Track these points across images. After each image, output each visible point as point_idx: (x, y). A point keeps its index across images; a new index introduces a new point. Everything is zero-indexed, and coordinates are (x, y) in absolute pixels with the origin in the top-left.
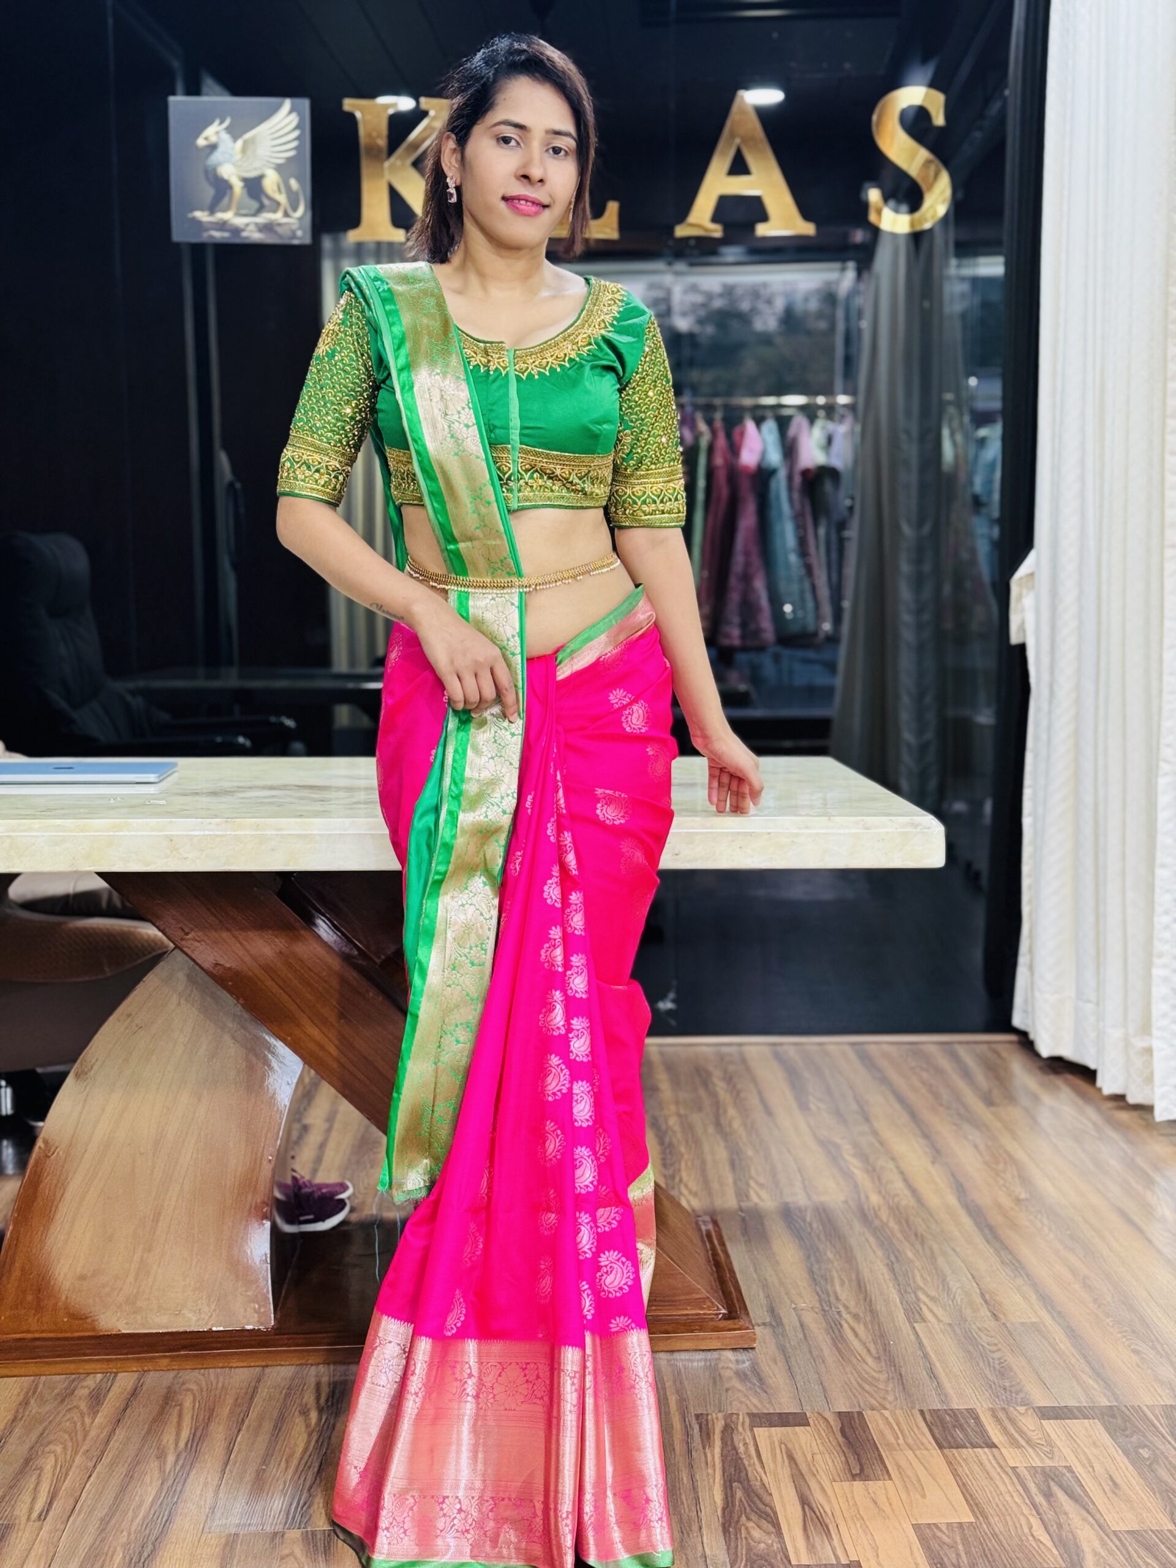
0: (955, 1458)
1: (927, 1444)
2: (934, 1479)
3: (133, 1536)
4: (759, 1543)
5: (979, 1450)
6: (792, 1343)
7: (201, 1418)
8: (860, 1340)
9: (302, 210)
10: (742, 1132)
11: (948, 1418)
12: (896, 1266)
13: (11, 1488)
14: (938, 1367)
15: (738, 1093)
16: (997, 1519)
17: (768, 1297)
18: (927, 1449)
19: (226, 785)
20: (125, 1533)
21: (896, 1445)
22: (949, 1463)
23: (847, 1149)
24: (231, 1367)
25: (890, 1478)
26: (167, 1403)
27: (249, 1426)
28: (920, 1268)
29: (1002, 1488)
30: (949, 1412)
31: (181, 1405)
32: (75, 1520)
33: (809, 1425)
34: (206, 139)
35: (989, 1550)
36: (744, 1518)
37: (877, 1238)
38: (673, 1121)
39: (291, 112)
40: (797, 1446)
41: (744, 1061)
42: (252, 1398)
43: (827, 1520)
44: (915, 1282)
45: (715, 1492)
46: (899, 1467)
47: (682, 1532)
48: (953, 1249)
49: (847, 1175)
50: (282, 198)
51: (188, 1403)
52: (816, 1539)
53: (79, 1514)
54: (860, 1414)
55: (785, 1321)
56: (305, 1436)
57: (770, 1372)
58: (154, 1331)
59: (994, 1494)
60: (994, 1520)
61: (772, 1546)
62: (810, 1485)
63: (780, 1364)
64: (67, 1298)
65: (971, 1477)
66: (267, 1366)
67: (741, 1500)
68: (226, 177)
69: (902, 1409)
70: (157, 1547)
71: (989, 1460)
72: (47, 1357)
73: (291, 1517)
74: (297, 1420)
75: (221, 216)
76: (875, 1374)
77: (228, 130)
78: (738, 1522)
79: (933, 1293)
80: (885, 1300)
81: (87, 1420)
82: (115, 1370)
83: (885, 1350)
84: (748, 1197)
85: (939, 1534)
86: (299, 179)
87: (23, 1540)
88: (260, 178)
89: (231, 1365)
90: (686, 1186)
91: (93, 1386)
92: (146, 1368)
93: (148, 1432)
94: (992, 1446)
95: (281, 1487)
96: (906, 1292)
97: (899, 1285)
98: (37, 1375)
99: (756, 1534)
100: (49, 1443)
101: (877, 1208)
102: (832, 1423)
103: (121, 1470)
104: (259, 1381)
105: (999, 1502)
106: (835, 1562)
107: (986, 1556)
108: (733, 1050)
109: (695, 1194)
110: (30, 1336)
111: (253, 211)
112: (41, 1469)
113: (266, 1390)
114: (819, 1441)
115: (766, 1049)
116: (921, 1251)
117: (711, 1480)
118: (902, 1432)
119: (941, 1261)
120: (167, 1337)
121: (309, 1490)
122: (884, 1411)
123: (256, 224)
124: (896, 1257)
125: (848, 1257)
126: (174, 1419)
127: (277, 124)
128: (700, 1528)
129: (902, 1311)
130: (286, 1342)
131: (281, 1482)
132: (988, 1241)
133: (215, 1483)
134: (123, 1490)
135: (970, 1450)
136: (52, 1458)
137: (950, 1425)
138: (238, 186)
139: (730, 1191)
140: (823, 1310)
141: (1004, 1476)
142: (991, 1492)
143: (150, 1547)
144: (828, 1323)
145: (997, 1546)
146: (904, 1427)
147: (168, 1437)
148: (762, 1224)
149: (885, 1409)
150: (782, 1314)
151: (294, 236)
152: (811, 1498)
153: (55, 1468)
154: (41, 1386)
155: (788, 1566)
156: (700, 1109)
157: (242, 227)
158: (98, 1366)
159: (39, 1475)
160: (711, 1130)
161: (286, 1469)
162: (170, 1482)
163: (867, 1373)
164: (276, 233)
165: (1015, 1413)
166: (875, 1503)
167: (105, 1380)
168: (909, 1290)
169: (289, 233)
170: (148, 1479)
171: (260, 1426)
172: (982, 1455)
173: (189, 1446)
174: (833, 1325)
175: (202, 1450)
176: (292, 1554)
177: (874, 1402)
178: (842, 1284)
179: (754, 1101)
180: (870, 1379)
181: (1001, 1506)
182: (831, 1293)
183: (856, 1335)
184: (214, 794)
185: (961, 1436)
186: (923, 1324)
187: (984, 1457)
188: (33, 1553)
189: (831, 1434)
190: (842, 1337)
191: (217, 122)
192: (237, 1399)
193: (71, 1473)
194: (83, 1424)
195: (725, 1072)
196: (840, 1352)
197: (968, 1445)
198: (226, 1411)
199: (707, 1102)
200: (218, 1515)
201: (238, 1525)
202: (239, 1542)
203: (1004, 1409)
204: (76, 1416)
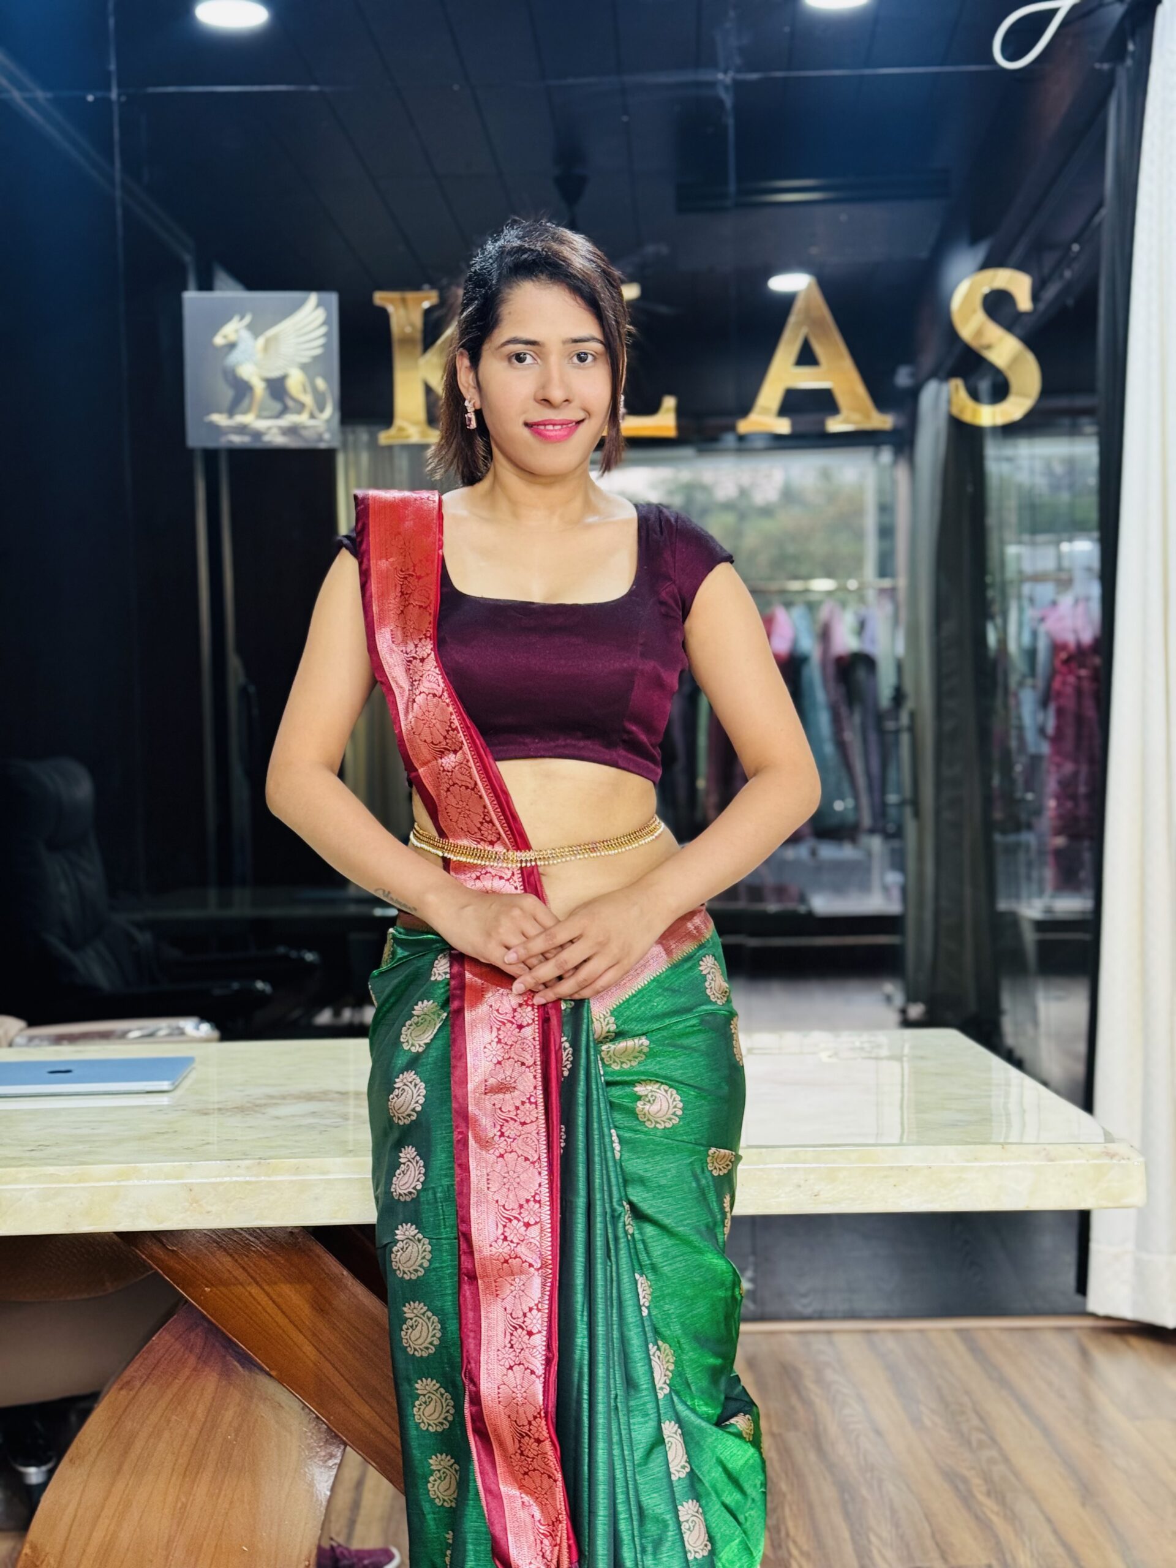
9: (330, 411)
19: (256, 1093)
23: (976, 1482)
34: (225, 337)
39: (317, 306)
49: (984, 1524)
50: (308, 399)
68: (246, 377)
75: (241, 419)
86: (326, 379)
88: (283, 378)
90: (795, 1542)
108: (823, 1339)
111: (275, 413)
115: (859, 1337)
123: (280, 427)
127: (302, 320)
138: (259, 387)
139: (847, 1550)
151: (320, 439)
157: (264, 430)
160: (812, 1457)
164: (300, 436)
169: (315, 436)
184: (241, 1110)
191: (236, 319)
199: (802, 1415)
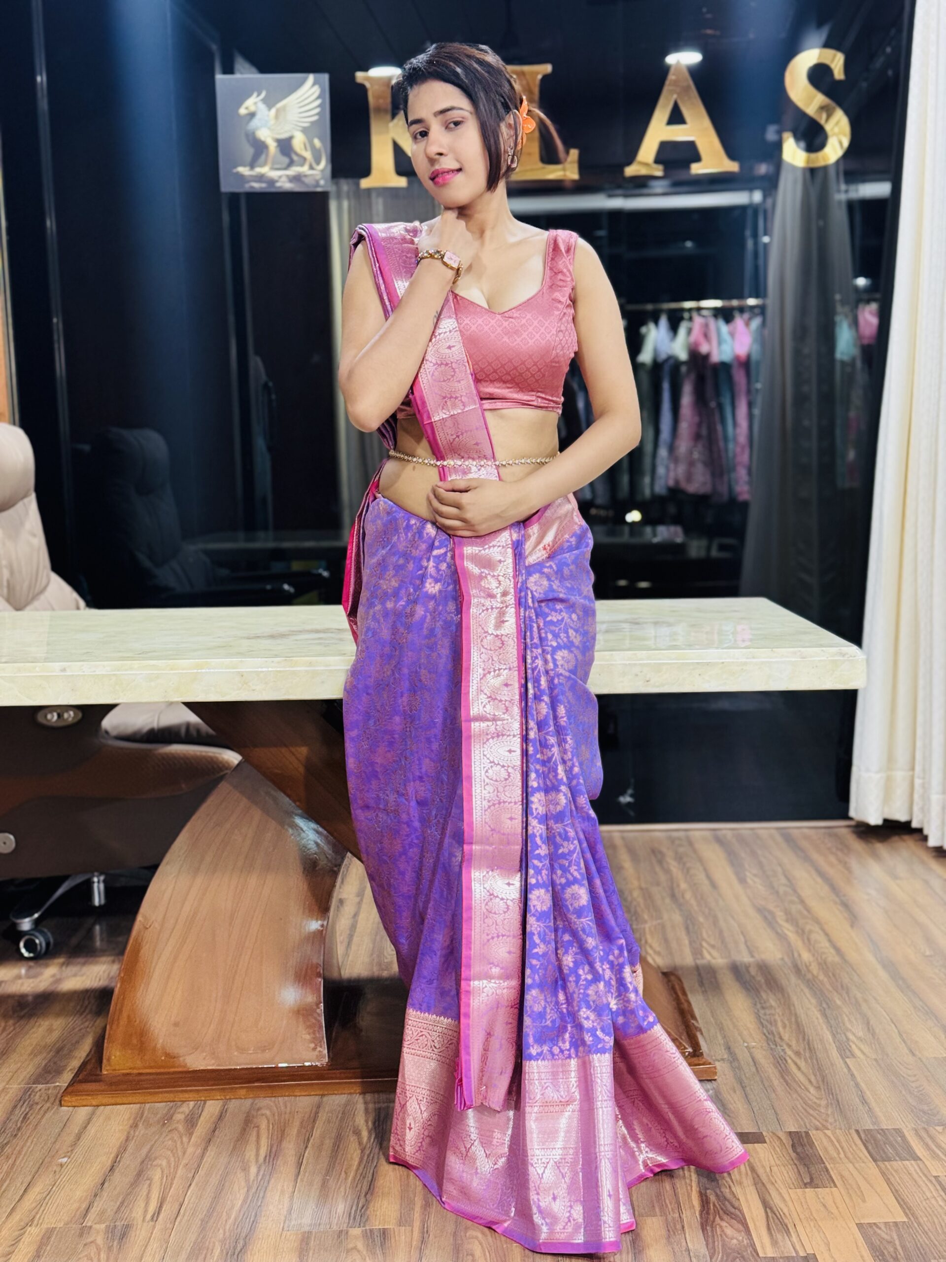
0: (888, 1169)
1: (863, 1158)
2: (872, 1187)
3: (227, 1234)
4: (732, 1239)
5: (907, 1162)
6: (747, 1075)
7: (275, 1138)
8: (803, 1073)
9: (324, 164)
10: (693, 902)
11: (879, 1135)
12: (828, 1012)
13: (128, 1194)
14: (868, 1094)
15: (688, 870)
16: (925, 1219)
17: (724, 1037)
18: (863, 1162)
19: (282, 630)
20: (221, 1231)
21: (838, 1159)
22: (883, 1174)
23: (780, 916)
24: (296, 1096)
25: (836, 1186)
26: (247, 1126)
27: (313, 1145)
28: (848, 1013)
29: (929, 1195)
30: (881, 1131)
31: (258, 1127)
32: (181, 1220)
33: (765, 1142)
34: (247, 108)
35: (921, 1244)
36: (717, 1218)
37: (811, 989)
38: (636, 894)
39: (314, 84)
40: (757, 1160)
41: (690, 843)
42: (314, 1121)
43: (786, 1221)
44: (844, 1025)
45: (693, 1197)
46: (842, 1177)
47: (669, 1231)
48: (875, 999)
49: (782, 937)
50: (308, 155)
51: (263, 1125)
52: (778, 1235)
53: (183, 1216)
54: (807, 1133)
55: (740, 1057)
56: (359, 1152)
57: (731, 1099)
58: (233, 1067)
59: (922, 1199)
60: (923, 1220)
61: (743, 1241)
62: (770, 1191)
63: (737, 1092)
64: (164, 1041)
65: (902, 1185)
66: (323, 1095)
67: (714, 1205)
68: (263, 139)
69: (841, 1129)
70: (247, 1241)
71: (915, 1170)
72: (150, 1088)
73: (352, 1218)
74: (352, 1139)
75: (259, 170)
76: (815, 1100)
77: (264, 101)
78: (714, 1221)
79: (861, 1034)
80: (820, 1040)
81: (185, 1139)
82: (203, 1098)
83: (823, 1081)
84: (703, 957)
85: (879, 1231)
86: (321, 139)
87: (141, 1237)
88: (290, 138)
89: (296, 1094)
90: (651, 947)
91: (187, 1112)
92: (228, 1097)
93: (234, 1148)
94: (916, 1158)
95: (343, 1194)
96: (837, 1033)
97: (831, 1027)
98: (142, 1103)
99: (729, 1231)
100: (156, 1158)
101: (808, 964)
102: (784, 1141)
103: (214, 1180)
104: (319, 1107)
105: (926, 1206)
106: (794, 1254)
107: (919, 1250)
108: (681, 834)
109: (659, 953)
110: (135, 1071)
111: (284, 166)
112: (150, 1179)
113: (325, 1114)
114: (775, 1156)
115: (707, 833)
116: (847, 998)
117: (689, 1188)
118: (842, 1148)
119: (864, 1007)
120: (244, 1072)
121: (365, 1196)
122: (826, 1131)
123: (288, 176)
124: (827, 1004)
125: (787, 1003)
126: (253, 1138)
127: (304, 94)
128: (683, 1227)
129: (835, 1048)
130: (338, 1075)
131: (342, 1189)
132: (902, 992)
133: (291, 1189)
134: (217, 1196)
135: (900, 1163)
136: (159, 1168)
137: (882, 1143)
138: (272, 146)
139: (687, 951)
140: (771, 1049)
141: (929, 1184)
142: (919, 1198)
143: (241, 1242)
144: (774, 1057)
145: (928, 1243)
146: (844, 1144)
147: (250, 1153)
148: (715, 978)
149: (828, 1129)
150: (737, 1051)
151: (317, 185)
152: (772, 1202)
153: (163, 1177)
154: (146, 1113)
155: (757, 1258)
156: (658, 884)
157: (276, 178)
158: (191, 1095)
159: (150, 1185)
160: (668, 901)
161: (346, 1179)
162: (254, 1190)
163: (809, 1099)
164: (303, 183)
165: (934, 1131)
166: (824, 1206)
167: (197, 1106)
168: (839, 1031)
169: (313, 183)
170: (236, 1187)
171: (322, 1144)
172: (910, 1166)
173: (267, 1161)
174: (780, 1061)
175: (278, 1162)
176: (355, 1248)
177: (817, 1123)
178: (784, 1027)
179: (701, 877)
180: (814, 1105)
181: (928, 1209)
182: (775, 1033)
183: (799, 1069)
184: (272, 637)
185: (891, 1151)
186: (854, 1059)
187: (912, 1169)
188: (149, 1248)
189: (784, 1150)
190: (787, 1069)
191: (255, 94)
192: (302, 1123)
193: (175, 1182)
194: (182, 1142)
195: (676, 853)
196: (787, 1084)
197: (897, 1158)
198: (295, 1131)
199: (663, 877)
200: (294, 1216)
201: (311, 1225)
202: (313, 1238)
203: (924, 1129)
204: (176, 1136)
